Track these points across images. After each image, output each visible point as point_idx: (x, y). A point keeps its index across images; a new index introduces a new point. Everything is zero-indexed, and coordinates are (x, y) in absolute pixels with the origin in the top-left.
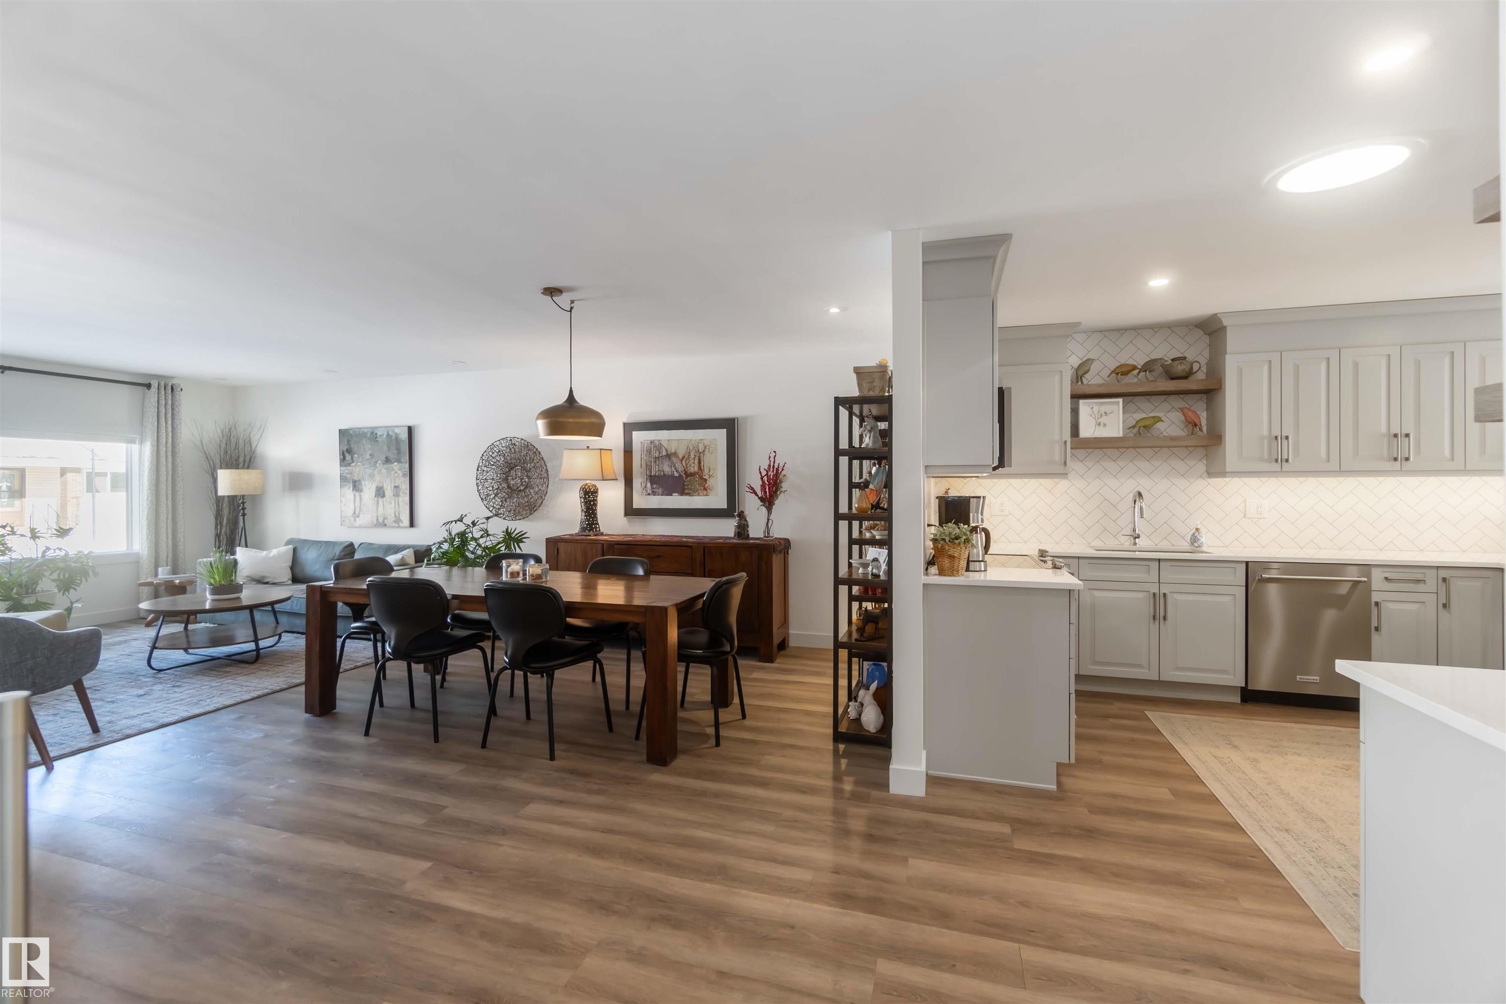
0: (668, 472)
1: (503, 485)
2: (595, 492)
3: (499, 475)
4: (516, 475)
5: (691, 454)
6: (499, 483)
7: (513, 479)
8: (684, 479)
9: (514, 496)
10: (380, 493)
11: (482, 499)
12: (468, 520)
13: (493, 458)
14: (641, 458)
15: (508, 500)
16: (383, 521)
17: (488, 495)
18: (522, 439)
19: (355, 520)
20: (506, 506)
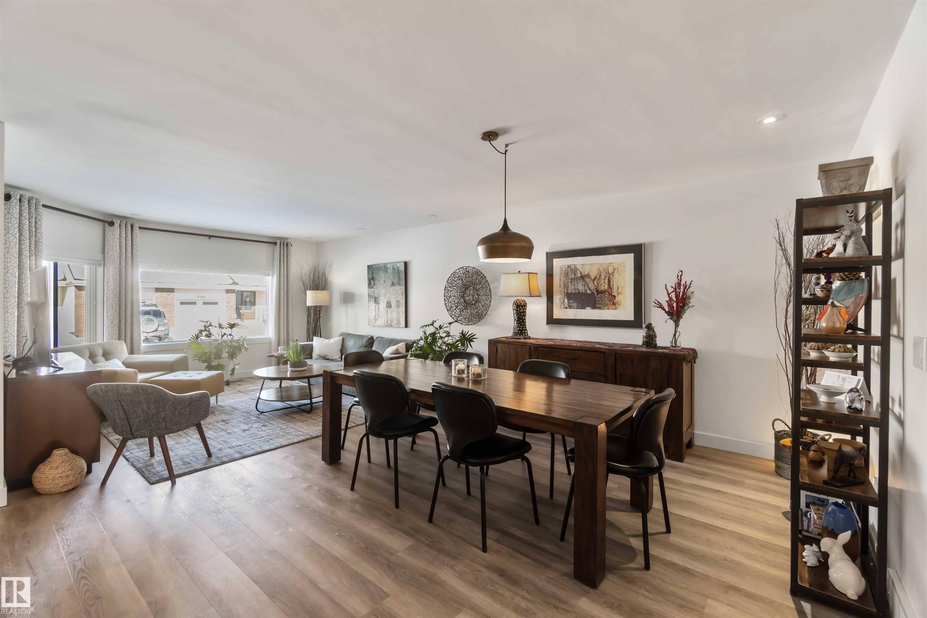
0: (582, 290)
1: (461, 300)
2: (525, 306)
3: (458, 294)
4: (470, 293)
5: (602, 275)
6: (458, 299)
7: (467, 296)
8: (596, 295)
9: (468, 308)
10: (389, 305)
11: (448, 310)
12: (437, 325)
13: (455, 281)
14: (560, 279)
15: (464, 311)
16: (390, 323)
17: (452, 307)
18: (474, 268)
19: (376, 322)
20: (463, 315)
